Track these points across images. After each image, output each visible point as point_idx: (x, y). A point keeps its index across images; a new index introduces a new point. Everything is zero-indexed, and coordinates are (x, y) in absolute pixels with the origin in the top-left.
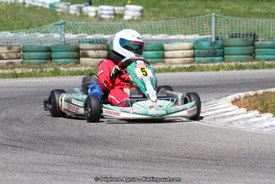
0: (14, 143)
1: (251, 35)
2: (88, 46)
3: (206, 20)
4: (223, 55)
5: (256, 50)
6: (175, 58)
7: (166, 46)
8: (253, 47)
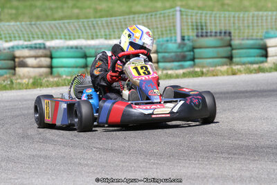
1: (225, 33)
2: (26, 52)
3: (169, 16)
4: (193, 59)
5: (234, 51)
8: (229, 48)
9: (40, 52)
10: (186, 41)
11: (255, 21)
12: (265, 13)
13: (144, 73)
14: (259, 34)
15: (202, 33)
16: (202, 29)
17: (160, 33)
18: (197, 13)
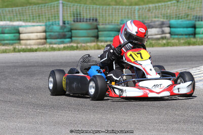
1: (93, 20)
3: (54, 7)
4: (71, 37)
5: (100, 33)
6: (30, 39)
7: (21, 29)
8: (96, 30)
10: (67, 25)
11: (114, 12)
12: (121, 7)
14: (116, 21)
15: (77, 19)
16: (77, 17)
17: (47, 19)
18: (74, 5)
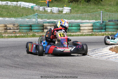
0: (16, 66)
1: (117, 20)
2: (47, 24)
3: (98, 14)
4: (105, 29)
6: (85, 30)
7: (81, 25)
9: (52, 24)
10: (104, 23)
13: (63, 36)
